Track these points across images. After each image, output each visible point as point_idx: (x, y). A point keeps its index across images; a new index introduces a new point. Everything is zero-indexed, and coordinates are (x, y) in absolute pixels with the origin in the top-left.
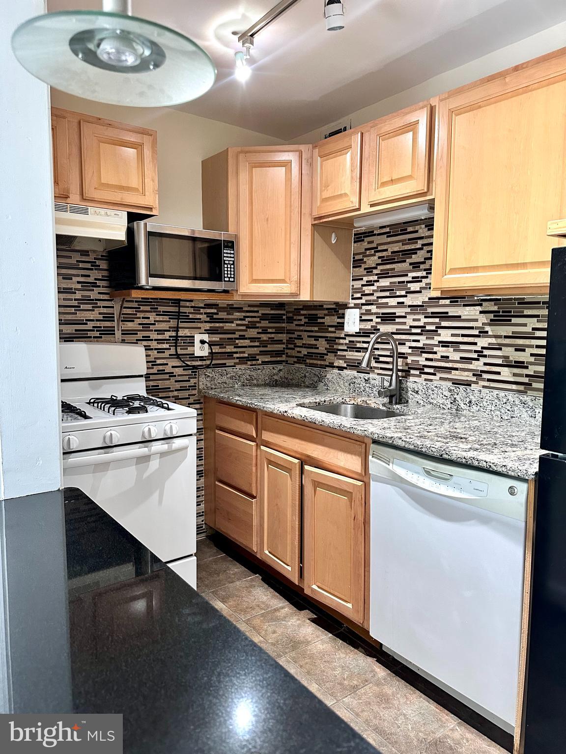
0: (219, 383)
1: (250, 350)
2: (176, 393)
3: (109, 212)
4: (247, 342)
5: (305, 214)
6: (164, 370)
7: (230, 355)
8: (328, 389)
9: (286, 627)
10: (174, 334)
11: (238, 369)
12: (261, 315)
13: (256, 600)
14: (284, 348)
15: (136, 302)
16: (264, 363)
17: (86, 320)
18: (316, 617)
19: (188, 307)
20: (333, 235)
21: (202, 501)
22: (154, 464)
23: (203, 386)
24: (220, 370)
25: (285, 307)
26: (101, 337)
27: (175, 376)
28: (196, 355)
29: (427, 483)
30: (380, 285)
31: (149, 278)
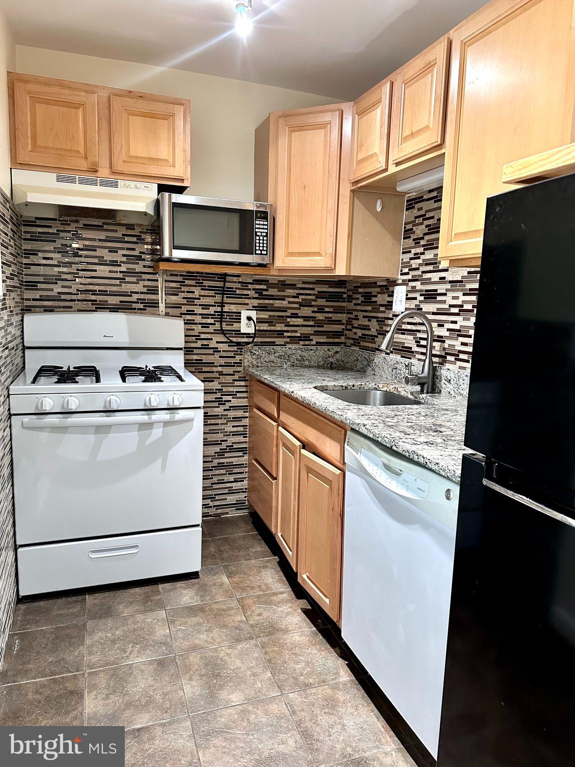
0: (266, 362)
1: (304, 329)
2: (220, 369)
3: (138, 184)
4: (300, 321)
5: (344, 179)
6: (208, 345)
7: (280, 334)
8: (374, 374)
9: (274, 612)
10: (219, 309)
11: (287, 349)
12: (317, 293)
13: (261, 581)
14: (343, 329)
15: (181, 275)
16: (318, 344)
17: (131, 292)
18: (310, 608)
19: (235, 282)
20: (379, 202)
21: (246, 478)
22: (157, 432)
23: (248, 364)
24: (267, 348)
25: (346, 284)
26: (145, 310)
27: (220, 351)
28: (242, 332)
29: (383, 477)
30: (425, 258)
31: (173, 250)
